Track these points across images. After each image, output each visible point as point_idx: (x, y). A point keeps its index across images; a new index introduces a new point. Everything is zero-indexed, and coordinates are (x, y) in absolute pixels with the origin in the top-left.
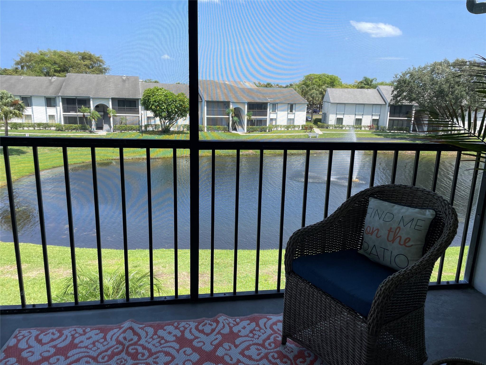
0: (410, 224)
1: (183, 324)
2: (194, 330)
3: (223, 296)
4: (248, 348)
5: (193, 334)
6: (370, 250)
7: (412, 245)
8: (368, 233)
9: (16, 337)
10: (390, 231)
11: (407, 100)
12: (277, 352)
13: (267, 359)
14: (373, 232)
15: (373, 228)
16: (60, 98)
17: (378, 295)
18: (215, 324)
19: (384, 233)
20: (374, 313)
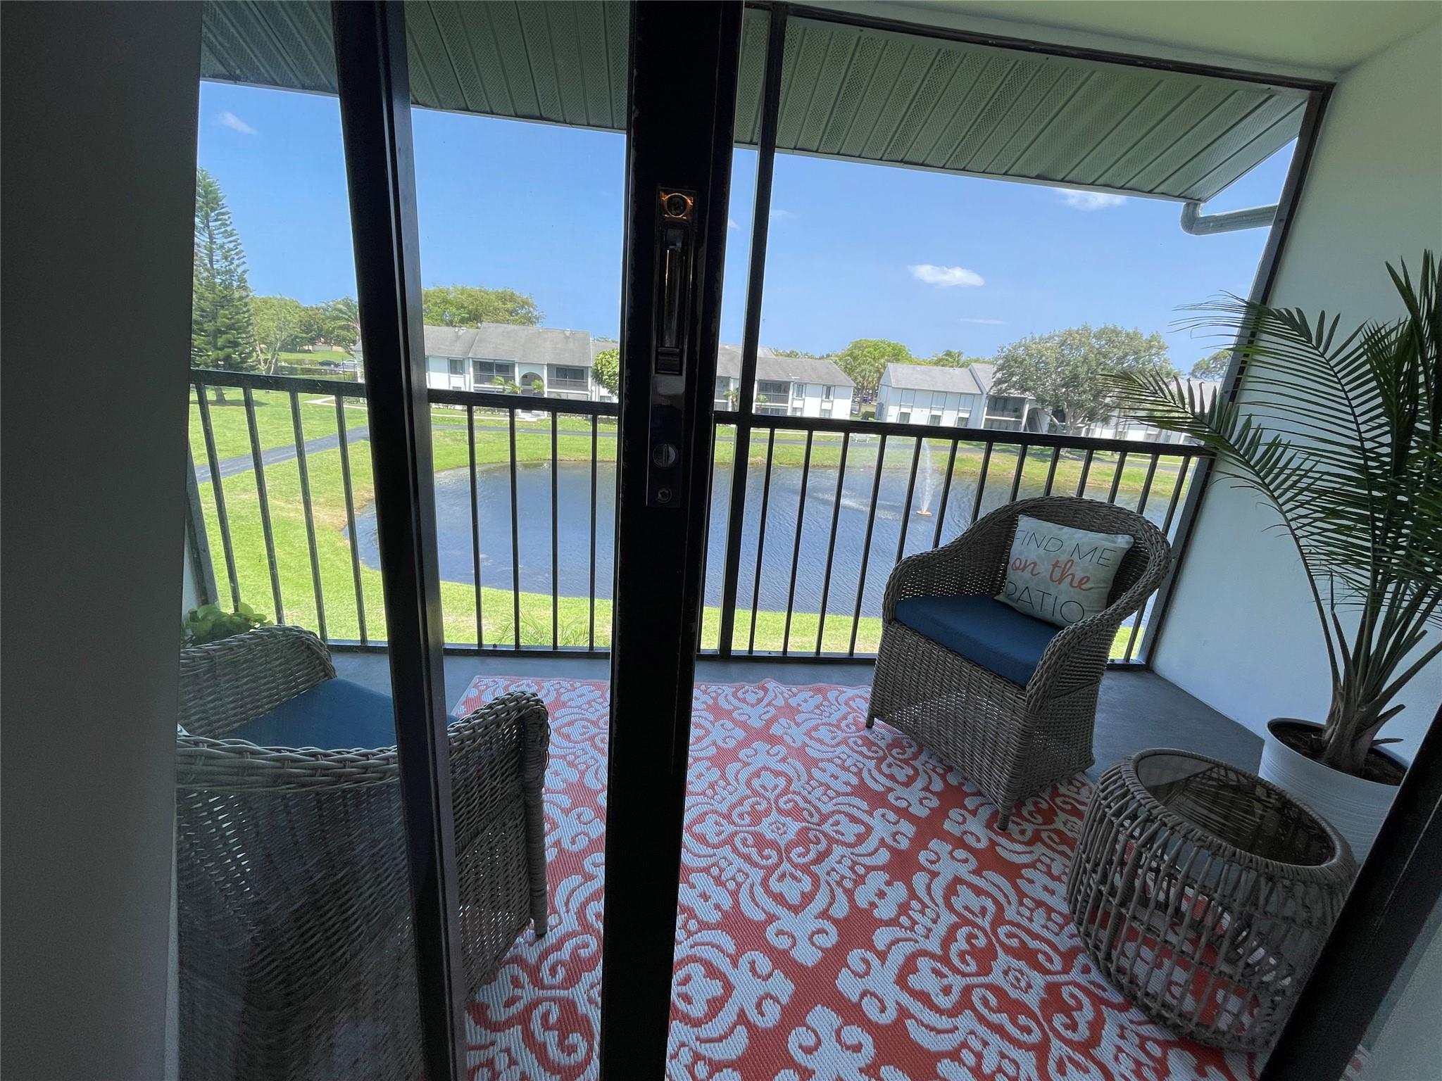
0: (1090, 555)
1: (714, 688)
2: (731, 698)
3: (767, 655)
4: (816, 728)
5: (730, 703)
6: (1018, 594)
7: (1092, 588)
8: (1018, 569)
9: (476, 686)
10: (1055, 566)
11: (1017, 390)
12: (861, 737)
13: (847, 745)
14: (1025, 567)
15: (1026, 561)
16: (471, 360)
17: (1049, 653)
18: (761, 693)
19: (1044, 569)
20: (1040, 680)
